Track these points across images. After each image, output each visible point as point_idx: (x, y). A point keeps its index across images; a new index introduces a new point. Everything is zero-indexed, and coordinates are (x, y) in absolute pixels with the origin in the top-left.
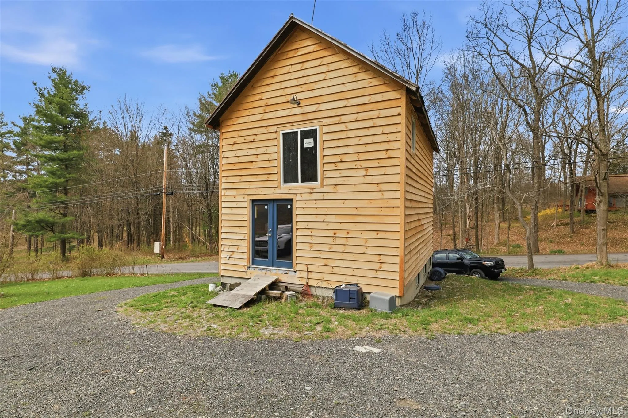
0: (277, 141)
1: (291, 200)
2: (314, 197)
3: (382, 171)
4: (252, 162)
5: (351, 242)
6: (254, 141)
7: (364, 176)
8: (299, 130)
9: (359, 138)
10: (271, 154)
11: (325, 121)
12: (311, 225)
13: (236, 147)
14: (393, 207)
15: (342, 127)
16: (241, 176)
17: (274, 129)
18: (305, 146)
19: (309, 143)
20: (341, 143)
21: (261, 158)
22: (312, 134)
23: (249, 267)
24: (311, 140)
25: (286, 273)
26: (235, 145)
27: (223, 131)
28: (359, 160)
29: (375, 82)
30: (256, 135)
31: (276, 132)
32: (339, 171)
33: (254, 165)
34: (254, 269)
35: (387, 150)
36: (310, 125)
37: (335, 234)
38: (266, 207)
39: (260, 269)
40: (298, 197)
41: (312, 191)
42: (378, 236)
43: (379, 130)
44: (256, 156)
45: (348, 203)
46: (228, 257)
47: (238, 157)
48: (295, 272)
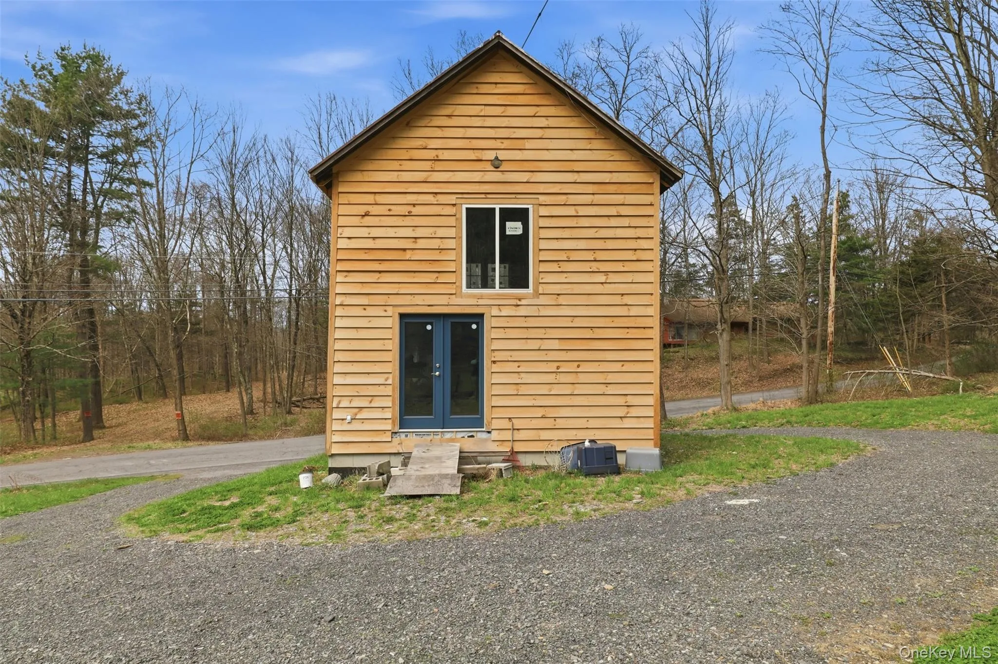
0: (457, 219)
1: (481, 316)
2: (522, 311)
3: (629, 278)
4: (404, 250)
5: (582, 378)
6: (410, 214)
7: (602, 283)
8: (497, 208)
9: (596, 230)
10: (443, 240)
11: (543, 199)
12: (517, 356)
13: (368, 221)
14: (644, 328)
15: (571, 211)
16: (380, 272)
17: (452, 199)
18: (508, 233)
19: (514, 228)
20: (566, 233)
21: (421, 244)
22: (521, 215)
23: (396, 433)
24: (519, 225)
25: (472, 436)
26: (366, 218)
27: (340, 190)
28: (595, 261)
29: (617, 155)
30: (414, 205)
31: (454, 205)
32: (565, 275)
33: (408, 255)
34: (407, 436)
35: (635, 250)
36: (519, 201)
37: (558, 368)
38: (429, 327)
39: (417, 434)
40: (495, 312)
41: (519, 303)
42: (624, 369)
43: (626, 222)
44: (414, 240)
45: (578, 323)
46: (349, 418)
47: (374, 238)
48: (489, 432)
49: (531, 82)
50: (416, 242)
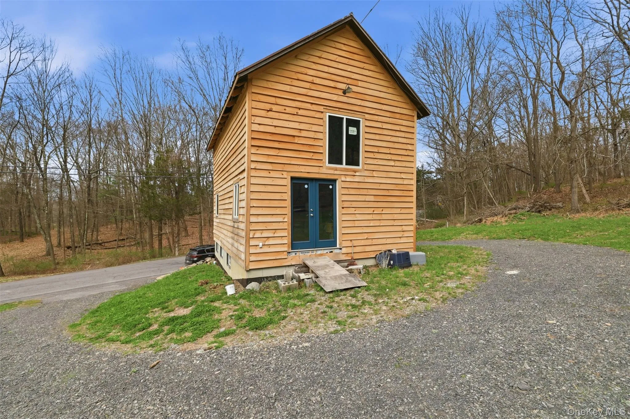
0: (324, 121)
2: (357, 179)
3: (404, 164)
4: (294, 136)
5: (384, 217)
6: (297, 115)
7: (392, 166)
8: (345, 117)
9: (391, 137)
10: (316, 133)
11: (367, 116)
12: (354, 204)
13: (270, 114)
14: (410, 191)
15: (379, 125)
16: (279, 149)
17: (321, 109)
18: (350, 133)
19: (353, 131)
20: (377, 137)
21: (304, 134)
22: (355, 123)
23: (290, 253)
24: (355, 129)
25: (332, 252)
26: (270, 112)
27: (253, 91)
28: (390, 154)
29: (399, 99)
30: (300, 109)
31: (322, 112)
32: (377, 160)
33: (296, 140)
34: (296, 254)
35: (407, 150)
36: (356, 116)
37: (373, 211)
38: (306, 186)
39: (302, 252)
40: (343, 178)
41: (355, 174)
42: (402, 212)
43: (403, 134)
44: (299, 131)
45: (382, 187)
46: (261, 244)
47: (275, 126)
48: (341, 249)
49: (361, 48)
50: (301, 132)
